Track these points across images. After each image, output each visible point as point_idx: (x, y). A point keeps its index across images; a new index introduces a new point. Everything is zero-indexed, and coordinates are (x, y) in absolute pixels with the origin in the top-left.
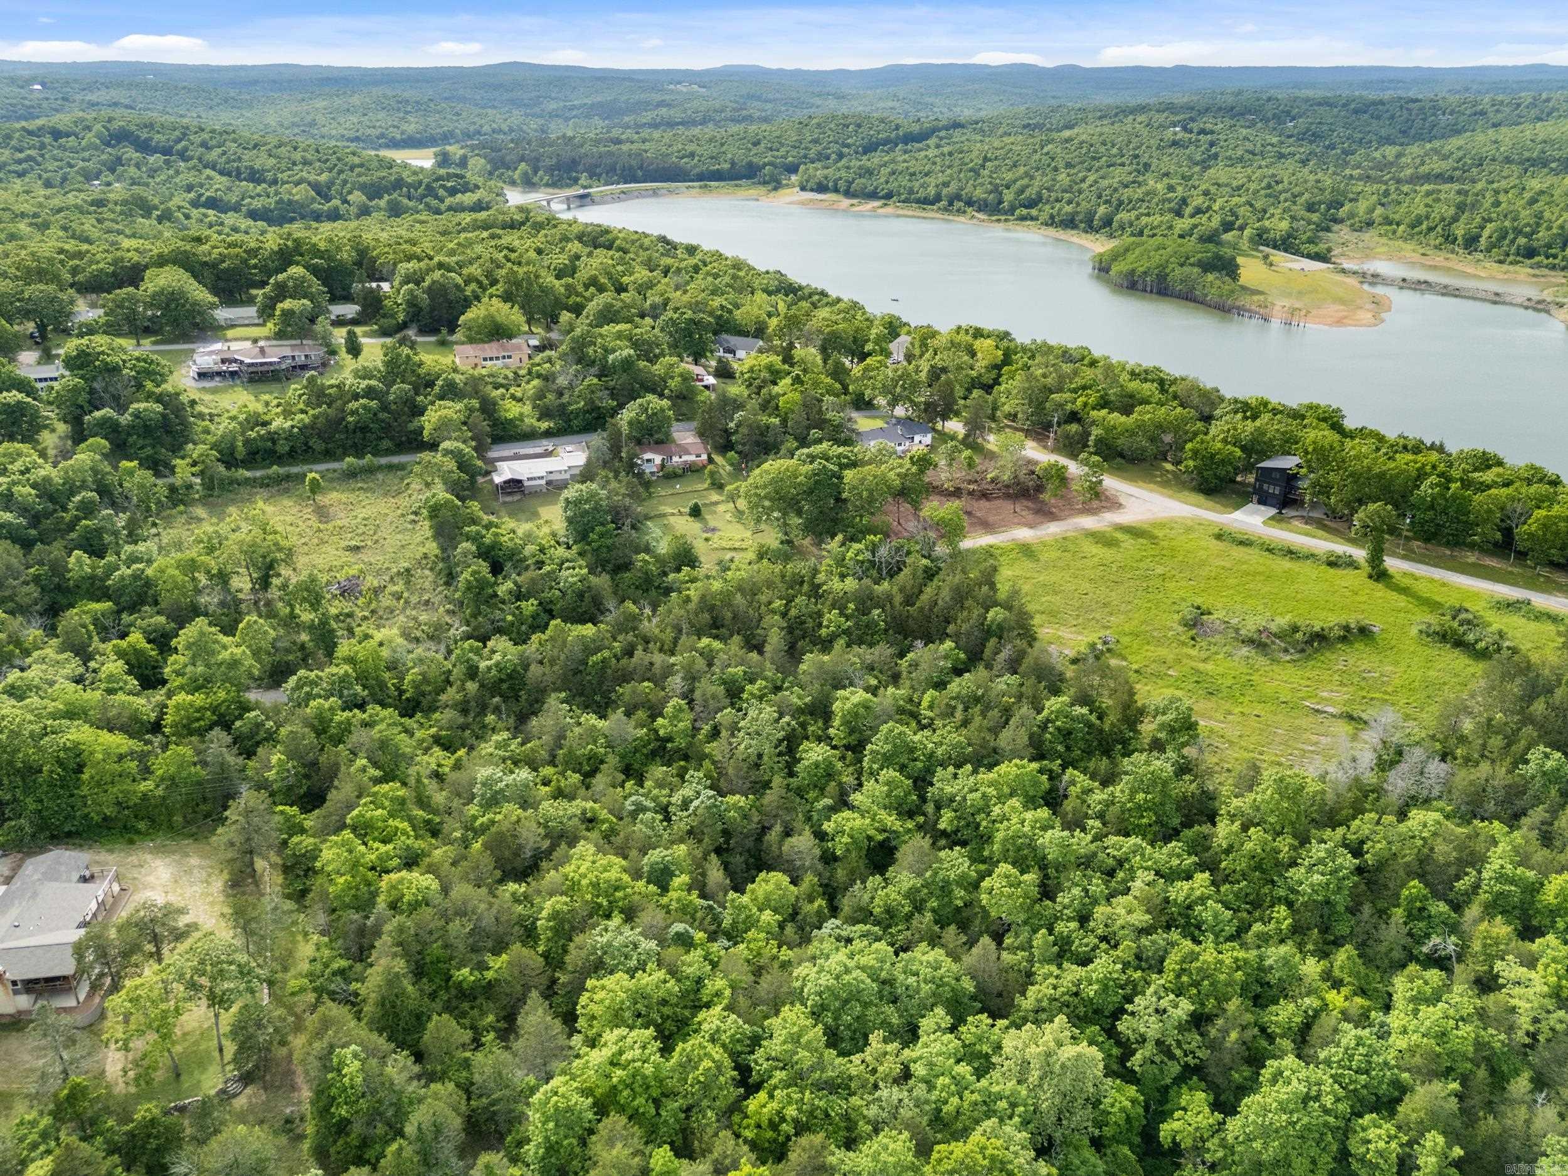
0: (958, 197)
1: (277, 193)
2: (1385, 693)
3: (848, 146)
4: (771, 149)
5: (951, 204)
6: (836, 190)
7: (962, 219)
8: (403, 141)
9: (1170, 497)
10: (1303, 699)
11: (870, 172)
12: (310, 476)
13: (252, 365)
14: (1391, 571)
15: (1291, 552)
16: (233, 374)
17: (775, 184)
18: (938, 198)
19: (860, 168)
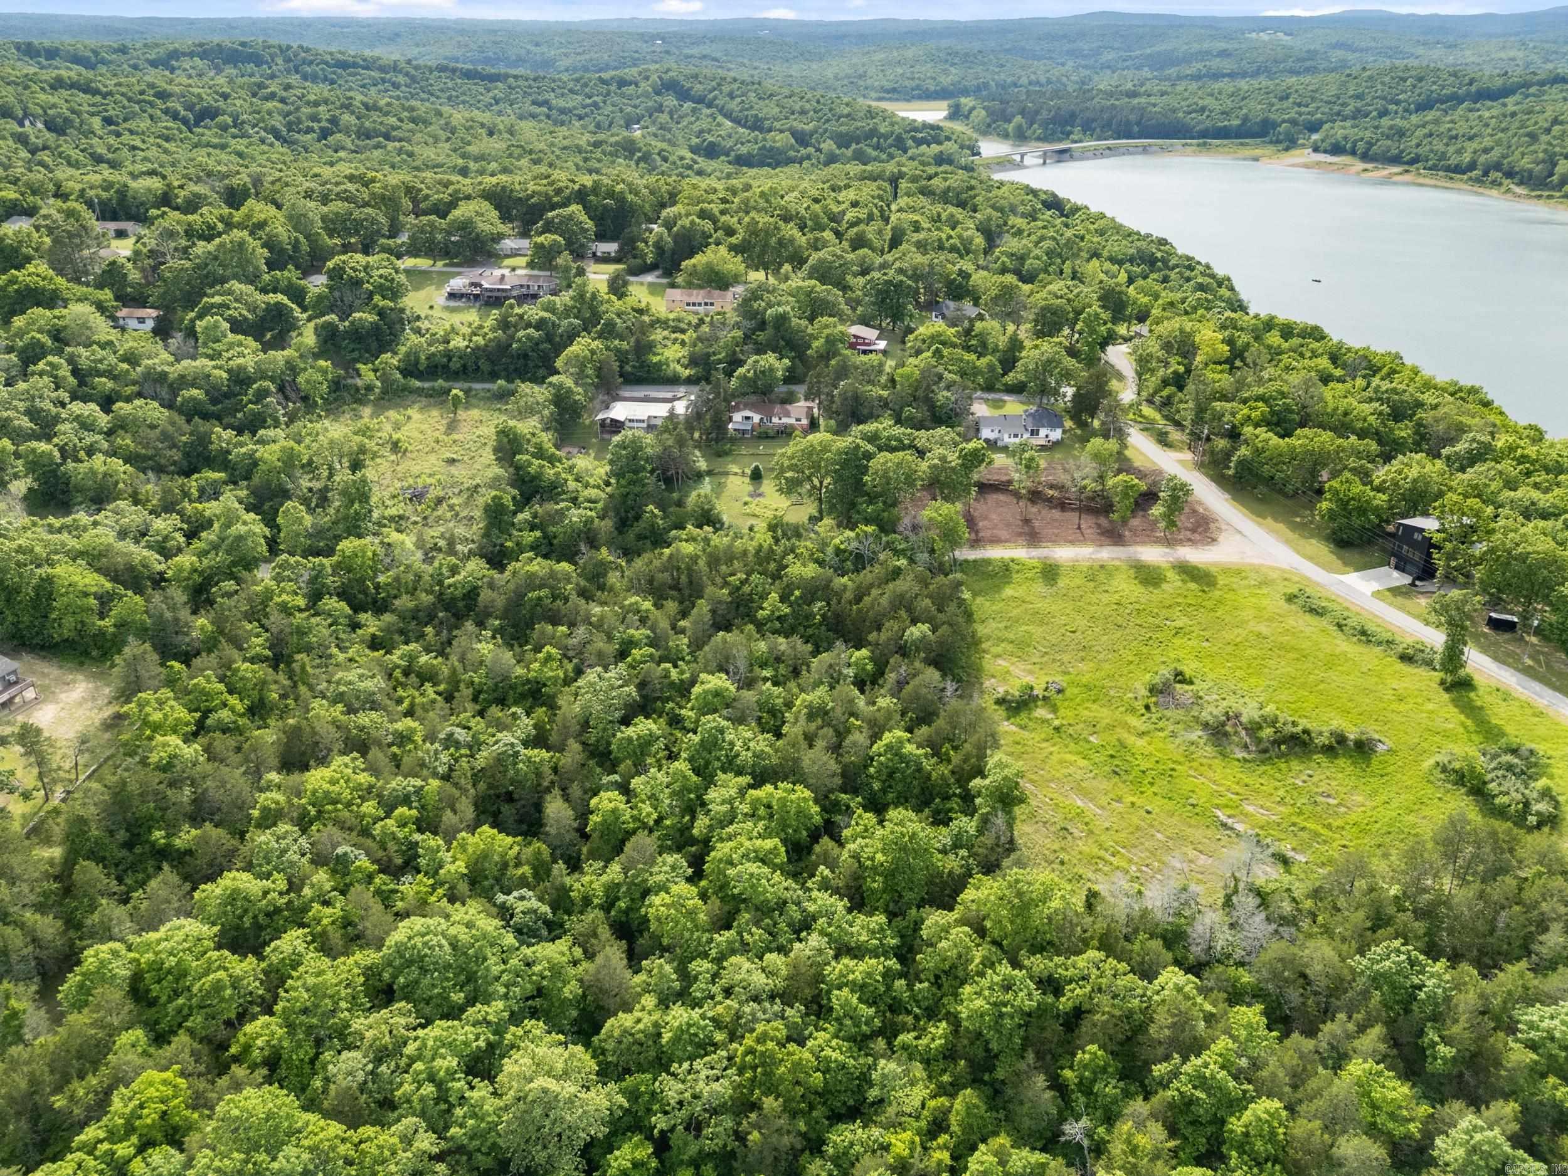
0: (1497, 166)
1: (764, 139)
2: (1329, 827)
3: (1398, 103)
4: (1299, 105)
5: (1486, 173)
6: (1353, 153)
7: (1494, 192)
8: (936, 92)
9: (1287, 542)
10: (1217, 807)
11: (1401, 133)
12: (454, 391)
13: (491, 290)
14: (1478, 680)
15: (1364, 633)
16: (477, 297)
17: (1290, 143)
18: (1472, 166)
19: (1391, 128)
